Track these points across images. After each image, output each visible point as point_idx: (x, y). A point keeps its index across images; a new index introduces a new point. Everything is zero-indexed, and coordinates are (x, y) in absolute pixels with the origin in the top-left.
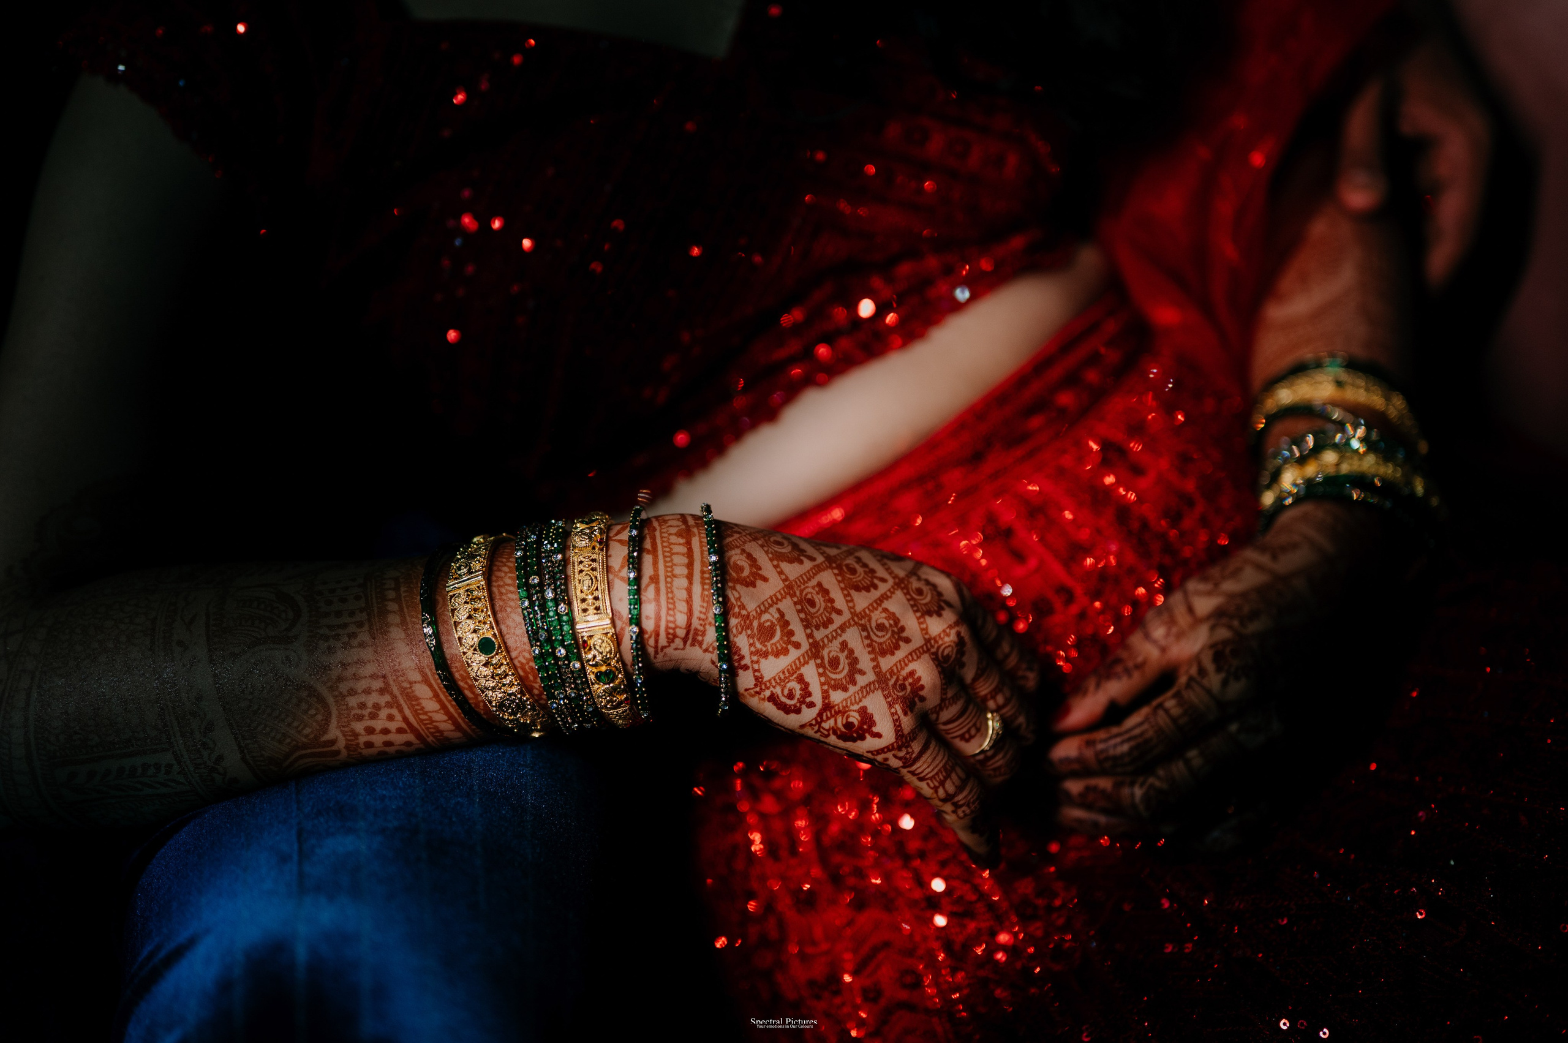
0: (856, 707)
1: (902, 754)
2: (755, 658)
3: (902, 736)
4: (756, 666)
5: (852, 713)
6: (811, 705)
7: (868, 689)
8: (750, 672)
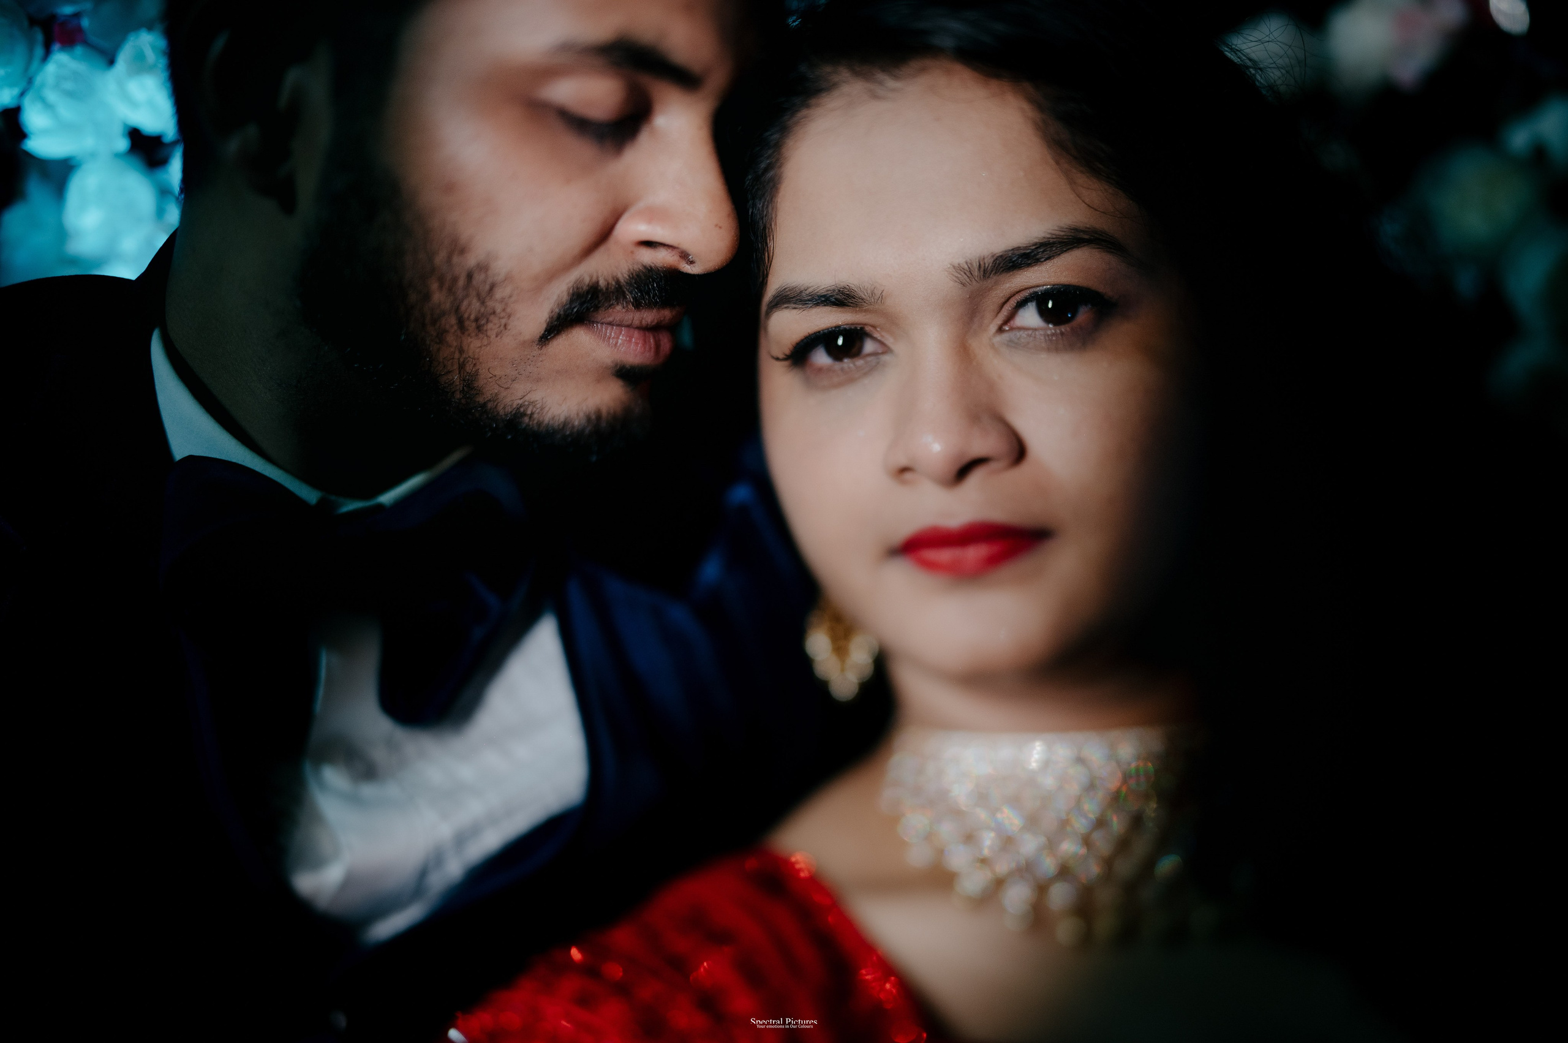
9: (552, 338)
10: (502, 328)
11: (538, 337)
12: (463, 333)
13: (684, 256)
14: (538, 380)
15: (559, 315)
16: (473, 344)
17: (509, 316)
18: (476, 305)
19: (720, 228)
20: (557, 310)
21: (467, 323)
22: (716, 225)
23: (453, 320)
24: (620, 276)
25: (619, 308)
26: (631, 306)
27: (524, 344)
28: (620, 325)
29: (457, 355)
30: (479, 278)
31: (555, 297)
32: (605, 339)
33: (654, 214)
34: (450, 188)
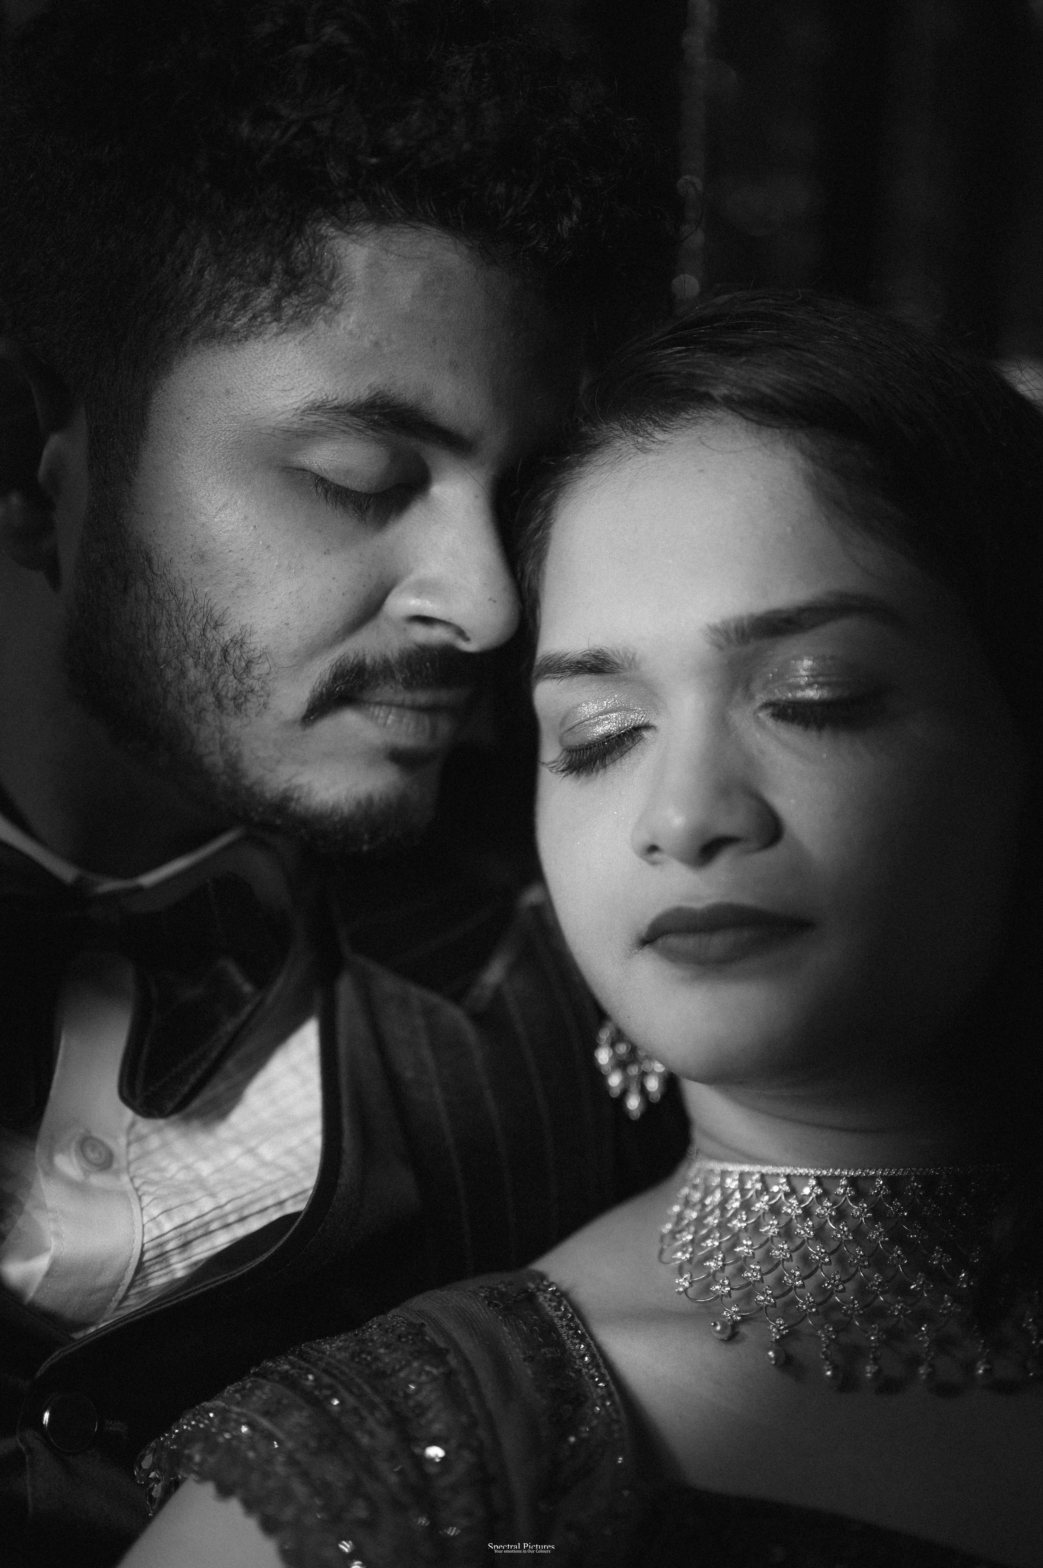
9: (316, 719)
10: (261, 707)
11: (301, 717)
12: (222, 712)
13: (461, 633)
14: (304, 763)
15: (321, 694)
16: (234, 725)
17: (268, 695)
18: (233, 683)
19: (495, 601)
20: (319, 690)
21: (225, 701)
22: (490, 599)
23: (210, 699)
24: (389, 654)
25: (387, 687)
26: (400, 687)
27: (288, 725)
28: (390, 704)
29: (217, 735)
30: (234, 654)
31: (317, 675)
32: (373, 718)
33: (423, 588)
34: (202, 558)
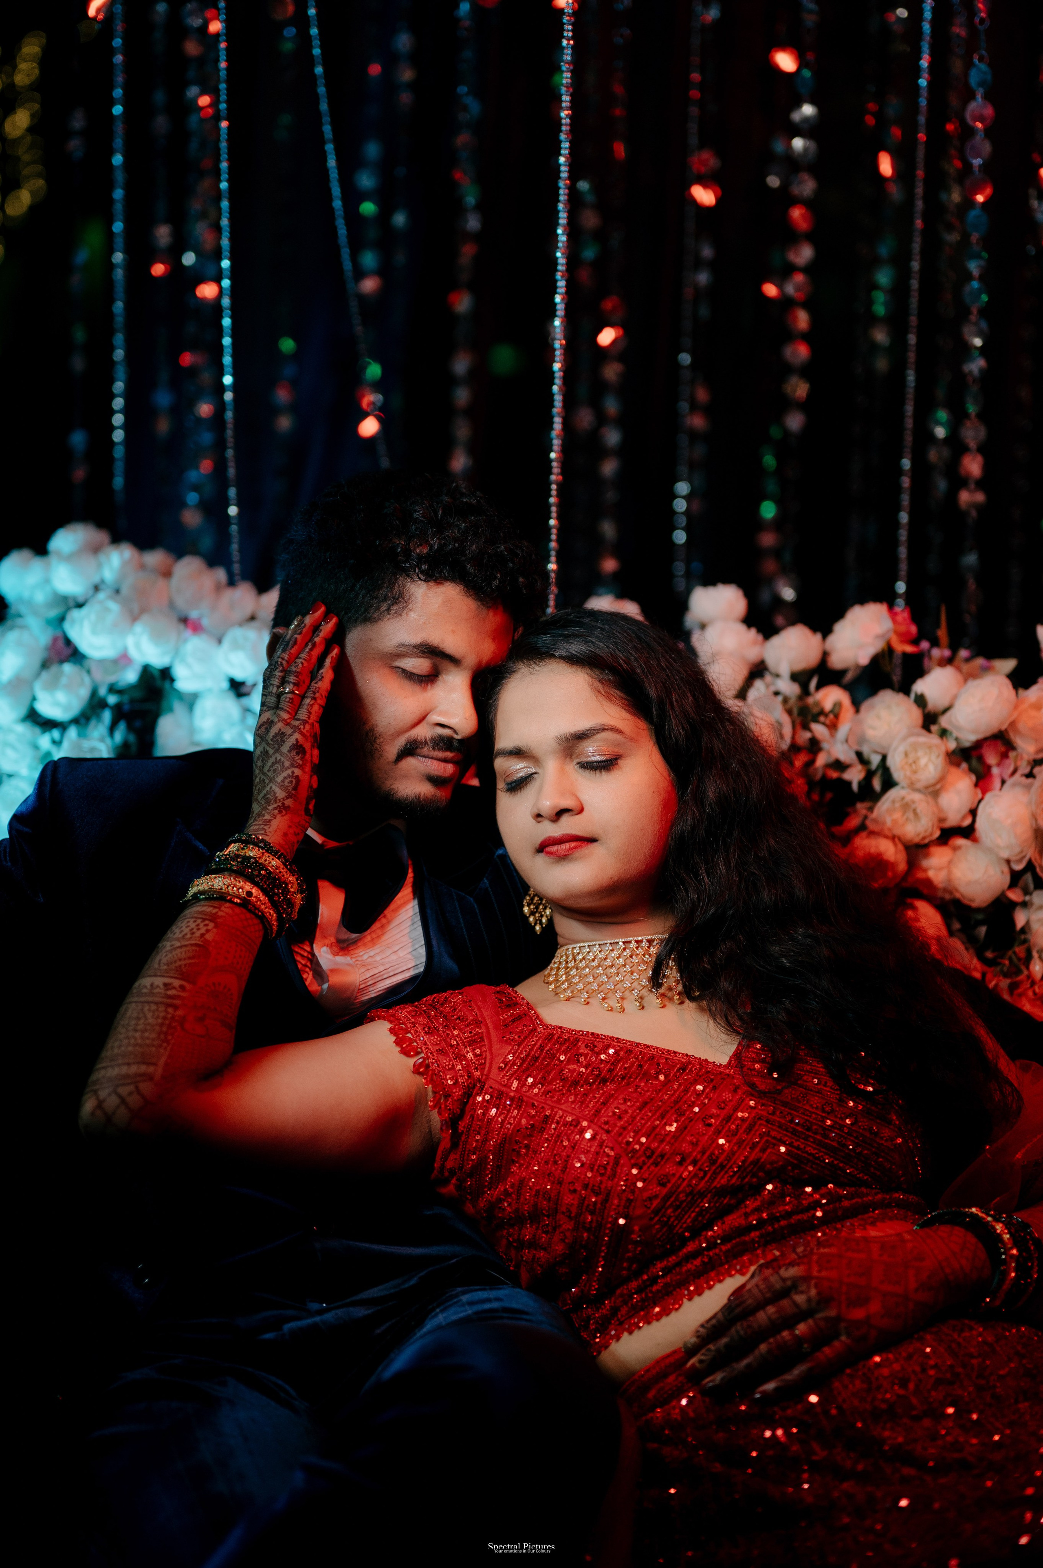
0: (289, 754)
1: (302, 727)
2: (278, 801)
3: (294, 730)
4: (281, 800)
5: (292, 755)
6: (293, 772)
7: (282, 754)
8: (285, 802)
9: (402, 758)
10: (380, 756)
11: (397, 757)
14: (395, 779)
17: (383, 751)
18: (370, 746)
20: (401, 749)
24: (427, 737)
25: (426, 749)
26: (434, 750)
27: (389, 763)
28: (427, 755)
30: (370, 735)
31: (400, 743)
32: (422, 763)
